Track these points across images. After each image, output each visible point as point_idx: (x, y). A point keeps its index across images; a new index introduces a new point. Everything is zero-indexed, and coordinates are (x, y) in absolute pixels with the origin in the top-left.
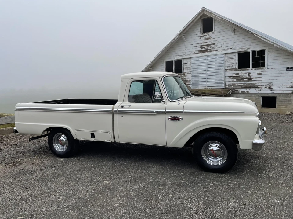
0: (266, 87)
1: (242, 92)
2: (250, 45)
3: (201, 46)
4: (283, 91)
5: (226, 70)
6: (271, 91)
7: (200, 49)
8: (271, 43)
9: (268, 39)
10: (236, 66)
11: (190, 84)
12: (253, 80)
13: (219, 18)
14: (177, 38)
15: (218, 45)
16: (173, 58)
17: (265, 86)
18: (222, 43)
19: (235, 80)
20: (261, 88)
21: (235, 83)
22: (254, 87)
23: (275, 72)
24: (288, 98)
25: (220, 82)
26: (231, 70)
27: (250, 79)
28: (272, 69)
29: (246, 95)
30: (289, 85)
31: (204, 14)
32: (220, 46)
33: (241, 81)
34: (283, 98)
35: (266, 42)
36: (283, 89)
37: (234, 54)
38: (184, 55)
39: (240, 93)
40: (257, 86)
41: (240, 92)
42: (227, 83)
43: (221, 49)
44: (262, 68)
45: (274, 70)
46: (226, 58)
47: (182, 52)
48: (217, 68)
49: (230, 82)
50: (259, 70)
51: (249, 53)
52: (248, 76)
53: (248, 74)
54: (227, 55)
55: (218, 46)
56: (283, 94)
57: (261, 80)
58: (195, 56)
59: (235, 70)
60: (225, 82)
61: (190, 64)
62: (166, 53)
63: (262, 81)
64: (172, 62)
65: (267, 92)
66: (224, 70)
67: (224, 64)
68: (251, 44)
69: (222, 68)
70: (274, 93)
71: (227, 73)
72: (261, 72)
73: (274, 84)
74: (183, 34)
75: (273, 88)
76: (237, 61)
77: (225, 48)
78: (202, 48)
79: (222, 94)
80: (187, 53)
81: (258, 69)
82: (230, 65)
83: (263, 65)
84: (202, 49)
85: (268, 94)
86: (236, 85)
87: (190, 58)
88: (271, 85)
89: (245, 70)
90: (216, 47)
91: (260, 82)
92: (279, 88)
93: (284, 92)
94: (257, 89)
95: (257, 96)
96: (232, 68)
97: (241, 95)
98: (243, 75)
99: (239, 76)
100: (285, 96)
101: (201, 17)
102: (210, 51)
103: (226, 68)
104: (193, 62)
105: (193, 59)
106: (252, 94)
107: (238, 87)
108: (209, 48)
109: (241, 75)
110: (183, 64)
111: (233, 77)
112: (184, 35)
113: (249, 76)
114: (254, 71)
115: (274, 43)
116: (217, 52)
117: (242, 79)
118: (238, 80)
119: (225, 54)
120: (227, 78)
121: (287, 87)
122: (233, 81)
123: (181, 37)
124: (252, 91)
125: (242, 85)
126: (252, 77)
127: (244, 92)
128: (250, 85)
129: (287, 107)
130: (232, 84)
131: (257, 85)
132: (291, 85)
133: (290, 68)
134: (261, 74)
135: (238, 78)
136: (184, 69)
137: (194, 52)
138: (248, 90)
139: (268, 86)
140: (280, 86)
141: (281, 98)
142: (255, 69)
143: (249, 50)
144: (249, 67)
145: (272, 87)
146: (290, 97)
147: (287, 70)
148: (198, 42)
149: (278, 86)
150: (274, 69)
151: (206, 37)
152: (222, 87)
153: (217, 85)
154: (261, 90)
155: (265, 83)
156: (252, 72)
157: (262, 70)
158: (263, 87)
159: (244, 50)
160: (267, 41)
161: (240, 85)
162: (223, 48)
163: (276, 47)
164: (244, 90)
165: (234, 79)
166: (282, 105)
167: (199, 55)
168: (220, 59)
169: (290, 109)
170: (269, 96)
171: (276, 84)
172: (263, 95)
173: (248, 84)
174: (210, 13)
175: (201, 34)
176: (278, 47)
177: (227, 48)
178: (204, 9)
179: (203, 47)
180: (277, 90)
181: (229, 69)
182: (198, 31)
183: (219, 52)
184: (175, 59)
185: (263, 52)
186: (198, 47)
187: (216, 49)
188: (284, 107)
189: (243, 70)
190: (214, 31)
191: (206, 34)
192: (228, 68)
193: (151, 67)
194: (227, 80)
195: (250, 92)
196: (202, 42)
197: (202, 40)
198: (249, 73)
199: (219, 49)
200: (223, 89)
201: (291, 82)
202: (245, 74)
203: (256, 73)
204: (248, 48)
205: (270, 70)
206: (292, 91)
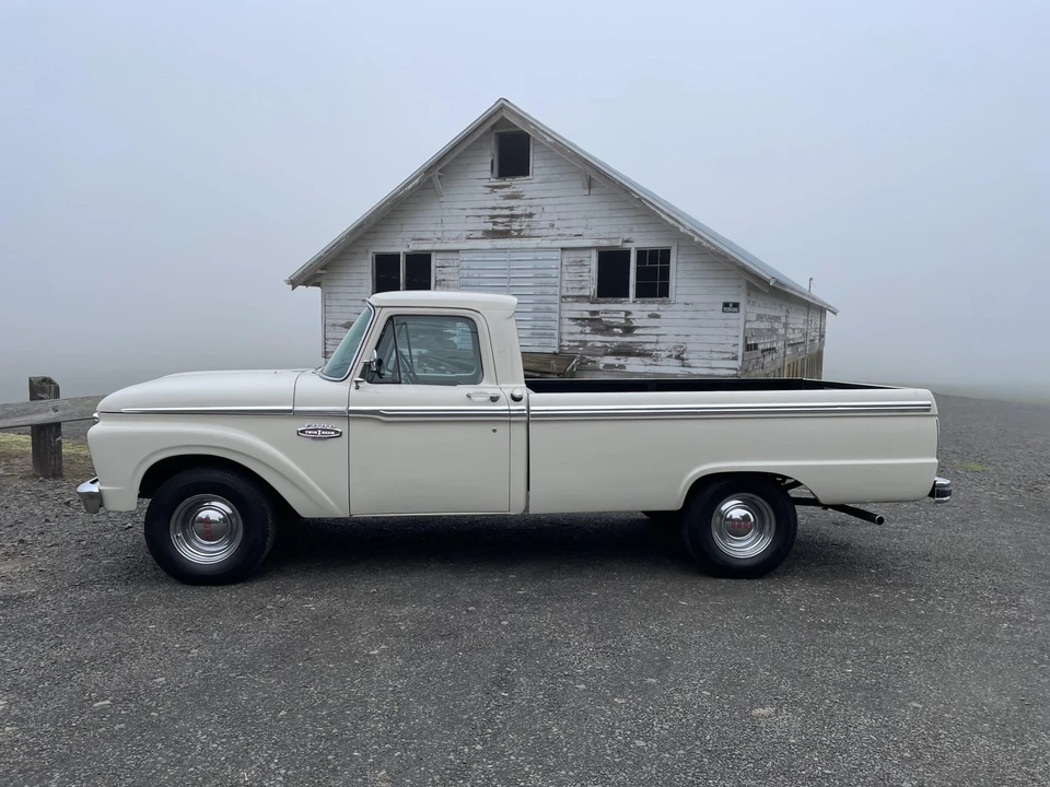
0: (670, 356)
1: (607, 366)
2: (631, 231)
3: (492, 217)
4: (713, 368)
5: (563, 297)
6: (683, 366)
7: (490, 227)
8: (686, 231)
9: (680, 219)
10: (591, 288)
11: (455, 335)
12: (636, 332)
13: (549, 139)
14: (417, 181)
15: (541, 221)
16: (400, 244)
17: (668, 353)
18: (555, 217)
19: (588, 329)
20: (657, 356)
21: (589, 338)
22: (639, 355)
23: (694, 315)
25: (546, 334)
26: (579, 298)
27: (628, 330)
28: (686, 304)
29: (617, 375)
30: (728, 353)
31: (503, 119)
32: (547, 224)
33: (604, 335)
35: (672, 226)
36: (714, 364)
37: (587, 253)
38: (439, 239)
39: (600, 370)
40: (646, 351)
41: (601, 366)
42: (565, 337)
43: (551, 232)
44: (660, 299)
45: (690, 307)
46: (565, 263)
47: (432, 228)
48: (539, 290)
49: (573, 334)
50: (652, 306)
51: (627, 253)
52: (623, 321)
53: (622, 315)
54: (567, 254)
55: (543, 224)
57: (658, 335)
58: (472, 247)
59: (587, 298)
60: (561, 334)
61: (455, 270)
62: (376, 225)
63: (661, 339)
64: (396, 257)
65: (671, 369)
66: (557, 299)
67: (558, 280)
68: (635, 228)
69: (551, 290)
70: (690, 374)
71: (566, 306)
72: (658, 310)
73: (690, 347)
74: (436, 173)
75: (687, 359)
76: (594, 275)
77: (559, 232)
78: (495, 223)
79: (551, 370)
80: (447, 235)
81: (649, 303)
82: (575, 285)
83: (664, 292)
84: (496, 228)
85: (675, 375)
86: (589, 344)
87: (457, 251)
88: (682, 349)
89: (616, 303)
90: (535, 225)
91: (654, 339)
92: (702, 361)
93: (715, 372)
94: (647, 360)
96: (582, 293)
97: (604, 374)
98: (609, 315)
99: (600, 319)
101: (494, 127)
102: (519, 236)
103: (565, 293)
104: (464, 265)
105: (465, 256)
106: (633, 373)
107: (595, 351)
108: (515, 226)
109: (605, 317)
110: (433, 267)
111: (584, 319)
112: (439, 177)
113: (627, 320)
114: (638, 307)
115: (693, 232)
116: (538, 240)
117: (607, 329)
118: (596, 331)
119: (562, 249)
120: (566, 322)
121: (723, 359)
122: (582, 333)
123: (430, 180)
124: (634, 364)
125: (608, 345)
126: (635, 324)
127: (613, 366)
128: (627, 346)
130: (580, 341)
131: (648, 347)
132: (732, 353)
133: (731, 305)
134: (657, 317)
135: (596, 324)
136: (436, 285)
137: (469, 233)
138: (622, 361)
139: (674, 353)
140: (706, 355)
142: (643, 303)
143: (628, 245)
144: (627, 296)
145: (684, 356)
147: (723, 311)
148: (482, 204)
149: (701, 354)
150: (692, 304)
151: (507, 191)
152: (551, 350)
153: (537, 341)
154: (659, 363)
155: (667, 343)
156: (634, 308)
157: (661, 307)
158: (663, 354)
159: (615, 243)
160: (676, 224)
161: (599, 344)
162: (555, 232)
163: (699, 244)
164: (610, 360)
165: (585, 326)
167: (487, 244)
168: (548, 264)
171: (697, 347)
173: (623, 345)
174: (522, 118)
175: (492, 180)
176: (705, 244)
177: (568, 232)
178: (505, 103)
179: (499, 220)
180: (698, 366)
181: (572, 297)
182: (483, 168)
183: (546, 243)
184: (407, 250)
185: (665, 255)
186: (482, 220)
187: (536, 232)
189: (610, 303)
190: (530, 177)
191: (508, 181)
192: (570, 293)
193: (322, 269)
194: (565, 329)
195: (629, 368)
196: (494, 204)
197: (495, 200)
198: (628, 313)
199: (544, 232)
200: (555, 354)
201: (734, 345)
202: (615, 315)
203: (645, 314)
204: (626, 237)
205: (683, 307)
206: (736, 369)
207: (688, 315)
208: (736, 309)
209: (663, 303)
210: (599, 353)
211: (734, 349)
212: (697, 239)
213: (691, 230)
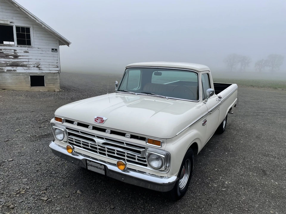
0: (34, 67)
1: (8, 70)
2: (12, 19)
4: (50, 70)
6: (40, 70)
8: (39, 22)
12: (19, 57)
17: (33, 65)
20: (29, 66)
22: (22, 66)
23: (42, 52)
24: (55, 77)
27: (16, 57)
28: (38, 48)
29: (13, 74)
30: (55, 65)
33: (5, 59)
34: (51, 77)
35: (33, 20)
36: (51, 69)
39: (5, 72)
40: (24, 65)
41: (5, 71)
44: (28, 46)
50: (25, 48)
51: (11, 27)
52: (13, 53)
53: (13, 51)
56: (50, 73)
57: (28, 59)
63: (30, 60)
65: (35, 71)
68: (14, 18)
70: (42, 73)
72: (28, 50)
73: (41, 63)
75: (41, 68)
81: (24, 47)
83: (29, 43)
85: (36, 73)
88: (39, 64)
89: (10, 46)
91: (27, 60)
92: (46, 68)
93: (51, 72)
94: (25, 68)
95: (26, 75)
97: (7, 74)
98: (7, 51)
99: (2, 52)
100: (53, 75)
106: (20, 73)
107: (2, 65)
109: (5, 52)
113: (14, 53)
114: (19, 48)
115: (42, 23)
117: (7, 56)
118: (1, 57)
121: (54, 67)
124: (19, 70)
125: (8, 62)
126: (18, 54)
127: (11, 70)
128: (16, 63)
129: (55, 85)
131: (25, 63)
132: (57, 66)
133: (54, 50)
134: (27, 52)
135: (1, 54)
138: (15, 68)
139: (36, 66)
140: (48, 66)
141: (49, 77)
142: (21, 47)
143: (12, 24)
145: (40, 66)
146: (57, 76)
147: (52, 52)
149: (45, 66)
150: (41, 48)
154: (30, 69)
155: (33, 62)
157: (29, 49)
158: (31, 66)
159: (6, 23)
160: (35, 19)
161: (4, 62)
163: (45, 28)
164: (10, 68)
166: (50, 84)
169: (57, 86)
170: (38, 75)
171: (44, 63)
172: (32, 74)
173: (14, 63)
180: (45, 70)
185: (28, 30)
188: (52, 85)
189: (6, 46)
195: (18, 71)
198: (15, 50)
201: (57, 63)
202: (9, 51)
203: (23, 51)
204: (11, 20)
205: (37, 49)
206: (58, 71)
207: (40, 52)
208: (56, 51)
209: (29, 47)
210: (4, 66)
211: (57, 64)
212: (43, 26)
213: (41, 22)
